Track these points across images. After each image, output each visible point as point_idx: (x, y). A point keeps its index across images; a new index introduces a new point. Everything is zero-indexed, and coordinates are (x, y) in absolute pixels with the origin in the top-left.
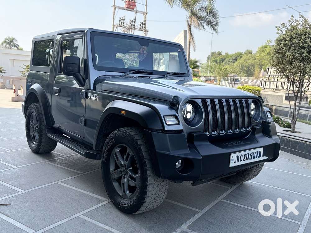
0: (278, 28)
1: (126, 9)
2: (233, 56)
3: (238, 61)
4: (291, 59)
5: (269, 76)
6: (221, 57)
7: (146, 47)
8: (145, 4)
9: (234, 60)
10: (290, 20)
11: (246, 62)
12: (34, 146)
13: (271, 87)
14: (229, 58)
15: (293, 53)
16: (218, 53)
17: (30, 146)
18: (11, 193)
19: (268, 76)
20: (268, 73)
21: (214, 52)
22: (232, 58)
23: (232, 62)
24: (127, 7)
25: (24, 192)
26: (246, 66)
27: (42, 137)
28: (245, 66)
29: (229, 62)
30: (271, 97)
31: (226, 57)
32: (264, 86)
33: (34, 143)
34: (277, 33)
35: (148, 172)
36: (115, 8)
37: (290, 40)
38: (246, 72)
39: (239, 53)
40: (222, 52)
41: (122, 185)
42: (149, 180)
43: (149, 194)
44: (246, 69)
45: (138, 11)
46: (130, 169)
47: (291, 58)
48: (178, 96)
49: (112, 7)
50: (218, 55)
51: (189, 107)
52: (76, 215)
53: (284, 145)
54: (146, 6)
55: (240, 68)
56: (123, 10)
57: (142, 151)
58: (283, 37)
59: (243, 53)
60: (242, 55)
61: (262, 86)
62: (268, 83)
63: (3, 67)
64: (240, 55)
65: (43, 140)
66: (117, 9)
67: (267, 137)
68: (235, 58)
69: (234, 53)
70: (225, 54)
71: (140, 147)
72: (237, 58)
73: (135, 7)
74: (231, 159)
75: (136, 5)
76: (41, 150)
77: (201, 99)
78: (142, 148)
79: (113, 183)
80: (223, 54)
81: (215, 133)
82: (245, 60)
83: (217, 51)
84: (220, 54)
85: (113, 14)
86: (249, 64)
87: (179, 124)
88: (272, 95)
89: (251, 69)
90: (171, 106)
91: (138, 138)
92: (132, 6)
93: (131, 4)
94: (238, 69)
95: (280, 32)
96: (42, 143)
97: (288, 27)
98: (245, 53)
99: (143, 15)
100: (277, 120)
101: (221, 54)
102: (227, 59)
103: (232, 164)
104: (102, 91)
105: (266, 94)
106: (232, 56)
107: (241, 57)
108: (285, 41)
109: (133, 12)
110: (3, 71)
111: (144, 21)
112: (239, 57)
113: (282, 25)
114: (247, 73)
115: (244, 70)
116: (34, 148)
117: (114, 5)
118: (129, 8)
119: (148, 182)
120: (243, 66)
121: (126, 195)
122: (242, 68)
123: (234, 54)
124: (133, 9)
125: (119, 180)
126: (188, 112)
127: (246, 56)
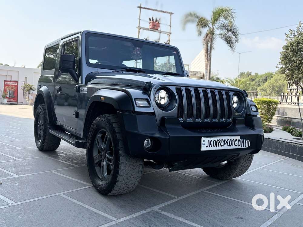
0: (287, 35)
1: (151, 29)
2: (263, 76)
3: (269, 81)
4: (298, 65)
5: (291, 90)
6: (250, 77)
7: (139, 48)
8: (169, 24)
9: (264, 80)
10: (298, 27)
11: (277, 82)
12: (39, 143)
13: (293, 101)
14: (259, 78)
15: (299, 58)
16: (247, 73)
17: (37, 144)
18: (6, 177)
19: (289, 90)
20: (289, 88)
21: (243, 72)
22: (262, 78)
23: (262, 82)
24: (151, 28)
25: (18, 176)
26: (277, 87)
27: (46, 135)
28: (275, 86)
29: (259, 82)
30: (290, 111)
31: (255, 77)
32: (285, 101)
33: (40, 141)
34: (286, 40)
35: (120, 152)
36: (140, 29)
37: (297, 46)
38: (277, 92)
39: (269, 73)
40: (251, 72)
41: (101, 168)
42: (120, 159)
43: (121, 172)
44: (277, 89)
45: (162, 31)
46: (108, 152)
47: (298, 63)
48: (151, 82)
49: (137, 28)
50: (247, 75)
51: (163, 94)
52: (57, 194)
53: (291, 152)
54: (170, 26)
55: (271, 88)
56: (148, 31)
57: (116, 132)
58: (291, 43)
59: (274, 73)
60: (273, 75)
61: (284, 101)
62: (289, 97)
63: (33, 85)
64: (270, 75)
65: (47, 138)
66: (141, 30)
67: (251, 129)
68: (265, 78)
69: (264, 73)
70: (254, 75)
71: (115, 129)
72: (267, 77)
73: (159, 27)
74: (202, 142)
75: (160, 26)
76: (45, 147)
77: (175, 87)
78: (116, 130)
79: (96, 168)
80: (253, 74)
81: (190, 120)
82: (276, 80)
83: (246, 72)
84: (249, 74)
85: (138, 34)
86: (280, 84)
87: (150, 106)
88: (291, 108)
89: (283, 89)
90: (144, 91)
91: (114, 122)
92: (156, 27)
93: (155, 25)
94: (269, 89)
95: (289, 39)
96: (46, 140)
97: (296, 34)
98: (276, 73)
99: (167, 35)
100: (292, 130)
101: (251, 75)
102: (257, 79)
103: (203, 148)
104: (91, 84)
105: (285, 108)
106: (261, 76)
107: (272, 77)
108: (292, 47)
109: (157, 32)
110: (33, 89)
111: (168, 41)
112: (269, 77)
113: (290, 31)
114: (278, 94)
115: (275, 90)
116: (40, 145)
117: (139, 26)
118: (153, 28)
119: (120, 161)
120: (274, 86)
121: (105, 177)
122: (273, 88)
123: (264, 75)
124: (157, 30)
125: (99, 164)
126: (161, 98)
127: (277, 76)
